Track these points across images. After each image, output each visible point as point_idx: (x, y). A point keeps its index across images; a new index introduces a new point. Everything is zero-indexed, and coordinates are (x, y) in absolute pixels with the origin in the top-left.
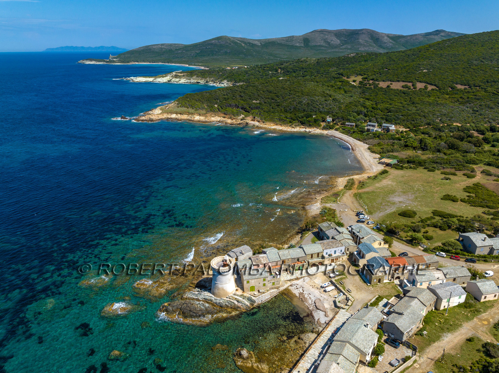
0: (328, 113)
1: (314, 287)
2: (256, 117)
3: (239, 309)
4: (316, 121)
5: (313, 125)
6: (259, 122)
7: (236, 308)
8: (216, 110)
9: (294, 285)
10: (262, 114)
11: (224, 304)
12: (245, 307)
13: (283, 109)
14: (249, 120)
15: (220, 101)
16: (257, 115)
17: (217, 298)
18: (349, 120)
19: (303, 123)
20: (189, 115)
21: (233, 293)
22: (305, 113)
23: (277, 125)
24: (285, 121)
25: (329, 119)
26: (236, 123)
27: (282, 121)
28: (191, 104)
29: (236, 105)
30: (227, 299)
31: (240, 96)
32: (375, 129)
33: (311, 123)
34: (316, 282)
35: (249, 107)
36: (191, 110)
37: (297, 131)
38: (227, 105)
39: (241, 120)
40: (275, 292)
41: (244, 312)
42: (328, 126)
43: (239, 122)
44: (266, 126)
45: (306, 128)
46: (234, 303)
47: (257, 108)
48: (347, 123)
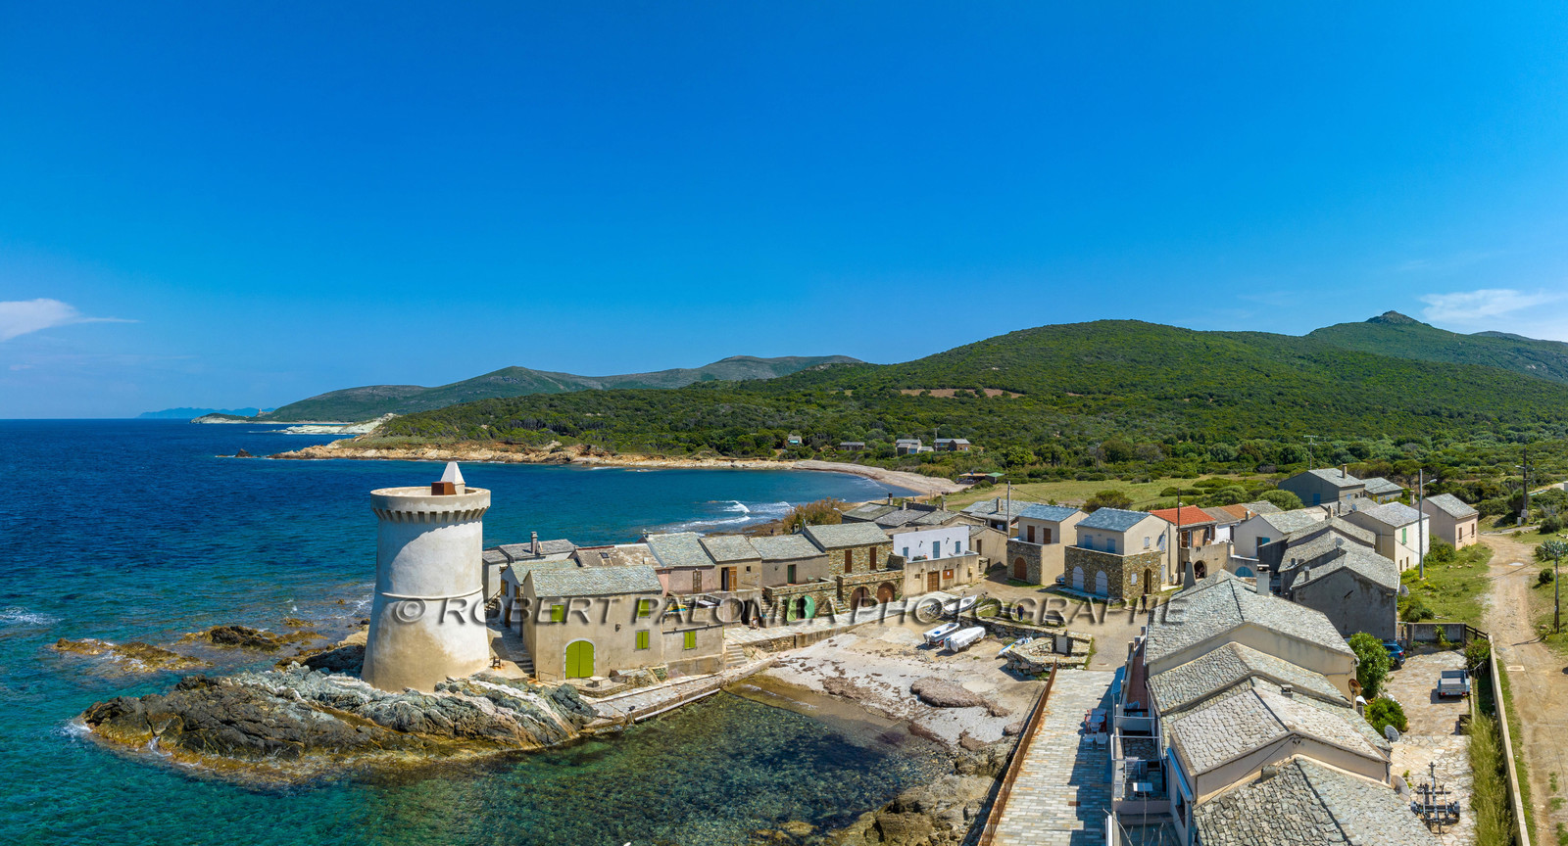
0: (790, 429)
1: (886, 654)
2: (593, 446)
3: (500, 737)
4: (759, 442)
5: (752, 451)
6: (600, 456)
7: (479, 733)
8: (483, 436)
9: (791, 662)
10: (610, 437)
11: (418, 713)
12: (533, 728)
13: (667, 427)
14: (573, 453)
15: (496, 417)
16: (595, 441)
17: (387, 694)
18: (846, 439)
19: (725, 449)
20: (409, 449)
21: (478, 671)
22: (729, 429)
23: (651, 458)
24: (674, 447)
25: (795, 439)
26: (536, 459)
27: (664, 448)
28: (418, 426)
29: (539, 421)
30: (438, 695)
31: (551, 406)
32: (920, 448)
33: (746, 448)
34: (889, 641)
35: (575, 425)
36: (415, 439)
37: (709, 467)
38: (513, 422)
39: (553, 451)
40: (698, 683)
41: (528, 753)
42: (793, 450)
43: (548, 455)
44: (620, 461)
45: (733, 461)
46: (472, 707)
47: (593, 426)
48: (842, 443)
